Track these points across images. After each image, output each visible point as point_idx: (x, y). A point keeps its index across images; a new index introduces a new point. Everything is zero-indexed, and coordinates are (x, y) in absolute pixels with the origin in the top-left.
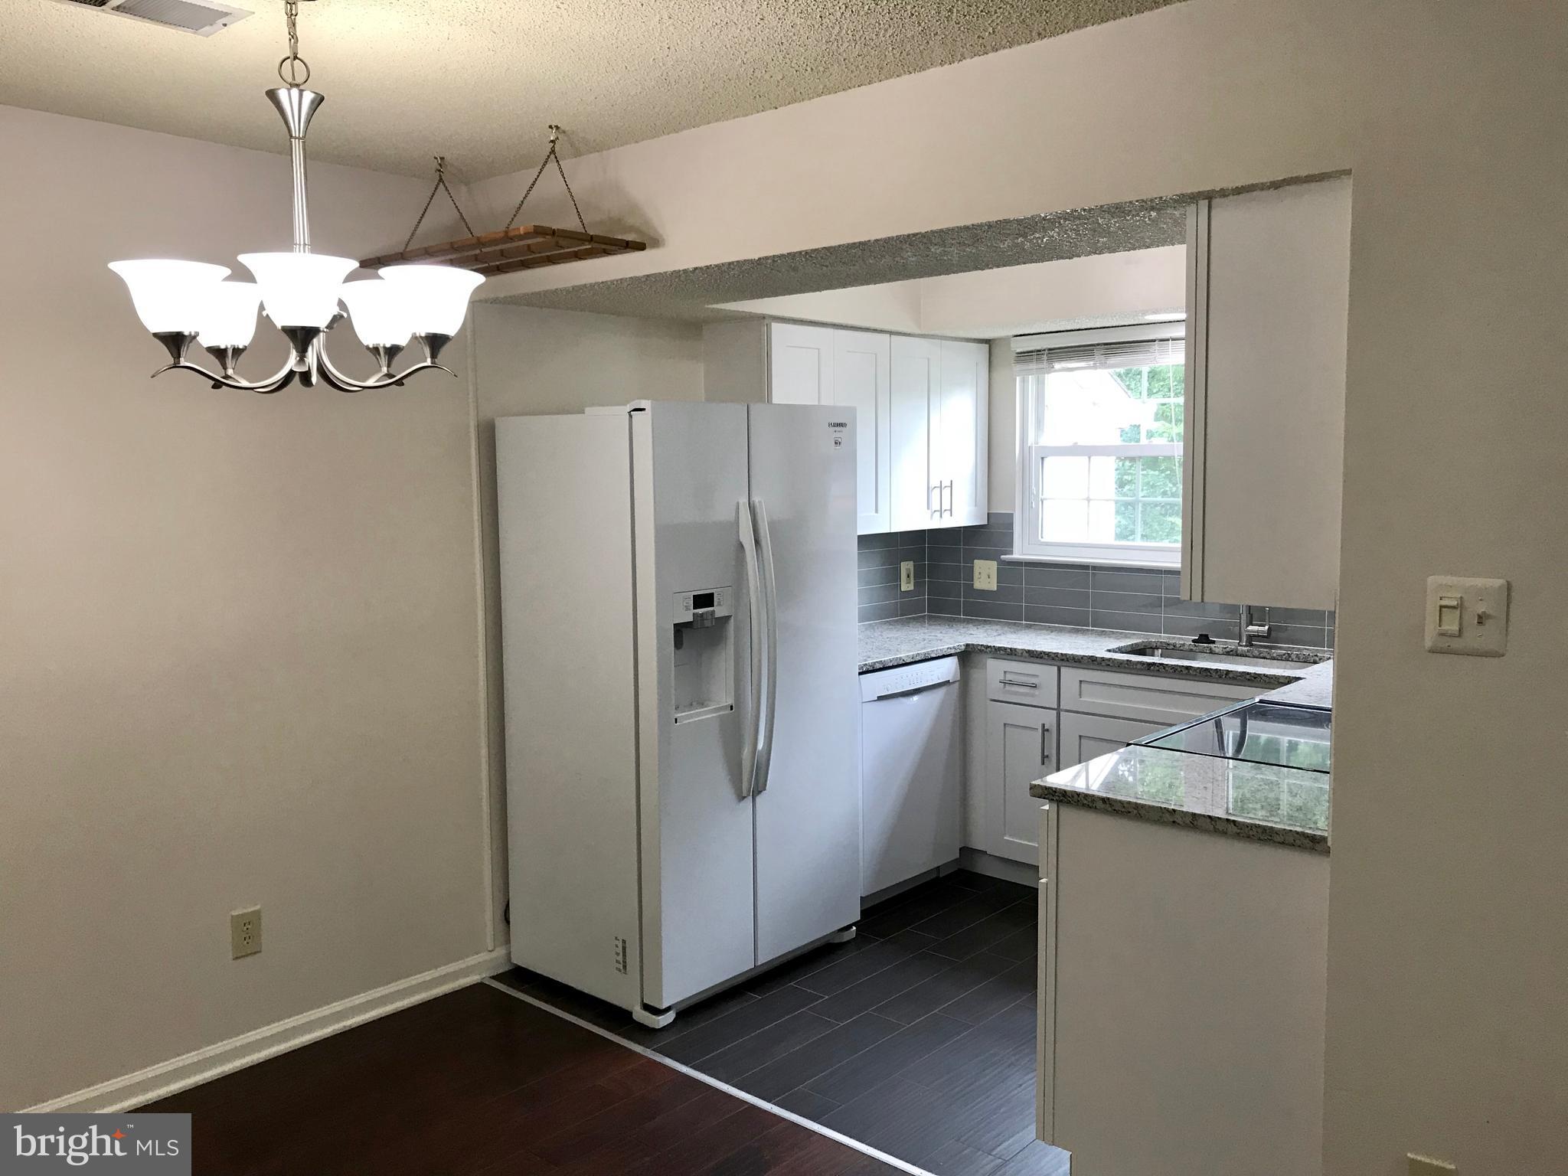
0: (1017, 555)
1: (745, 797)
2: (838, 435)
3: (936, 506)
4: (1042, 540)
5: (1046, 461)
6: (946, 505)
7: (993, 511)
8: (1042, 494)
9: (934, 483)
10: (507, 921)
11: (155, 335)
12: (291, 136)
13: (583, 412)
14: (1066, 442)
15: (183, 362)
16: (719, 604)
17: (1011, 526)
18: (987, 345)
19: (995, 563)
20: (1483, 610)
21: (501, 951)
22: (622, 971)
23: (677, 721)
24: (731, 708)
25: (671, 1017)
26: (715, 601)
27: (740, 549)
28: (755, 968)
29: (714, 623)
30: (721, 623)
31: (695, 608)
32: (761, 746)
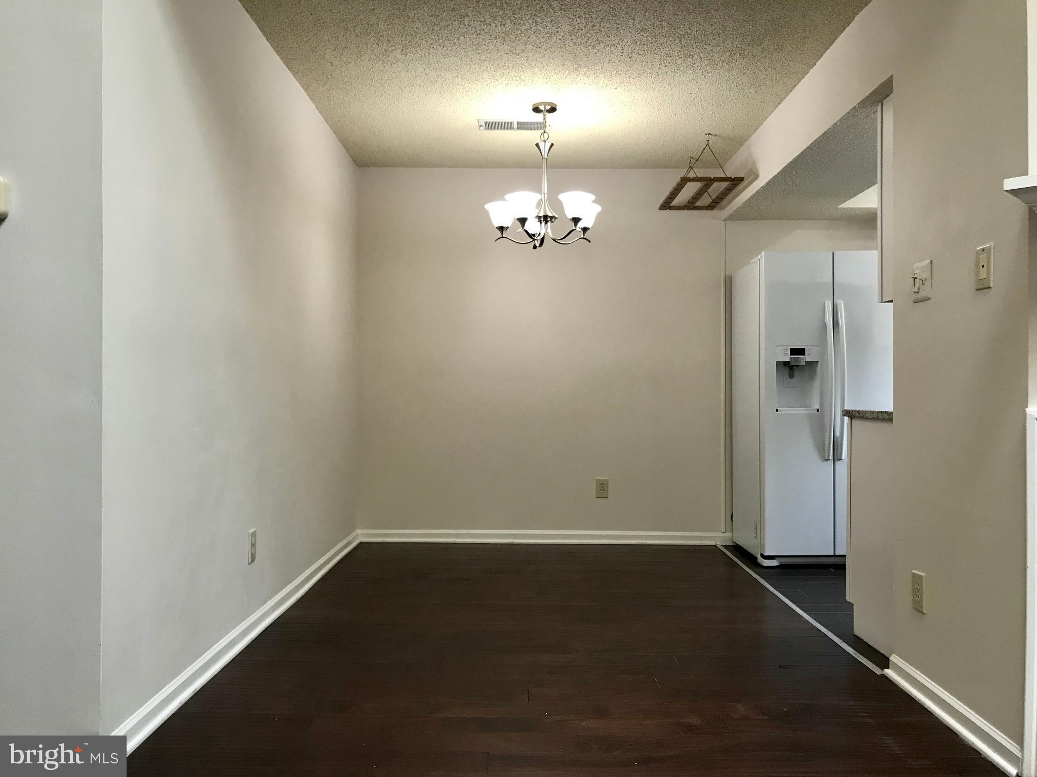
1: (827, 460)
10: (732, 518)
12: (543, 158)
20: (924, 276)
21: (728, 534)
22: (756, 537)
23: (777, 410)
24: (818, 410)
25: (774, 563)
26: (806, 352)
27: (825, 325)
28: (835, 556)
29: (804, 364)
30: (812, 365)
31: (791, 354)
32: (838, 434)
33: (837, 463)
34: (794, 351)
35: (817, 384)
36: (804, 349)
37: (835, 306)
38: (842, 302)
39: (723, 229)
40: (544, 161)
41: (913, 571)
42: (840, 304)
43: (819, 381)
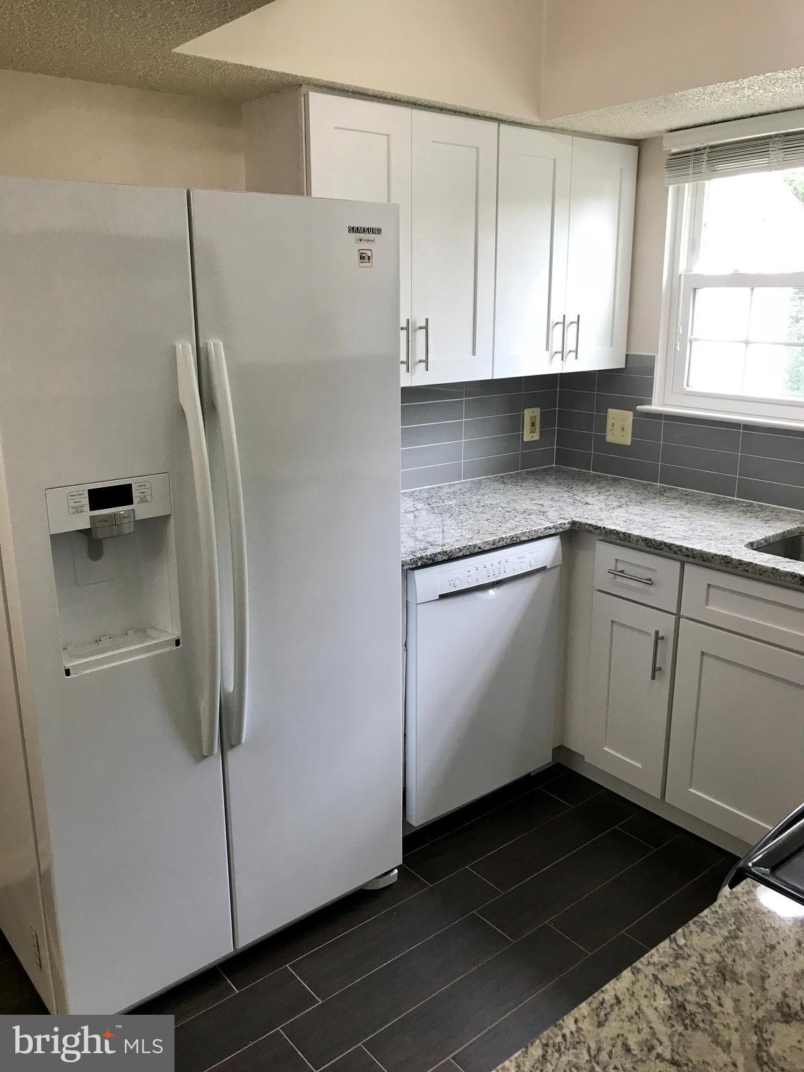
0: (656, 406)
1: (205, 757)
2: (364, 245)
3: (557, 346)
4: (688, 389)
5: (700, 293)
6: (571, 345)
7: (634, 352)
8: (692, 334)
9: (556, 317)
14: (724, 269)
16: (144, 500)
17: (651, 371)
18: (635, 148)
19: (631, 413)
24: (178, 643)
26: (136, 494)
27: (180, 414)
29: (132, 526)
30: (154, 528)
31: (91, 509)
32: (230, 687)
33: (232, 756)
34: (100, 498)
35: (167, 578)
36: (128, 488)
37: (202, 352)
38: (221, 343)
42: (216, 347)
43: (173, 560)
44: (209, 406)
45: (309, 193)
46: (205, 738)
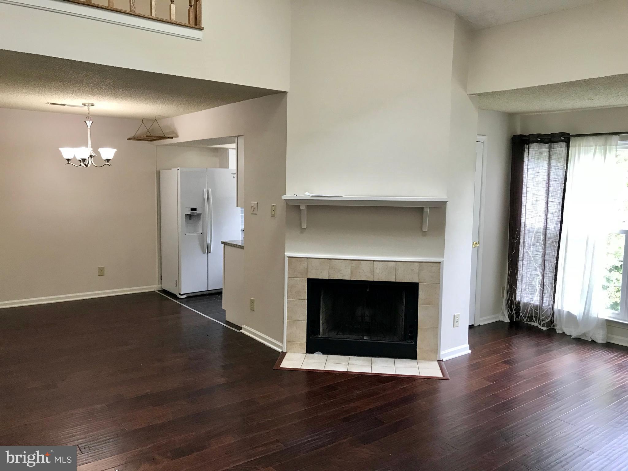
1: (205, 253)
10: (161, 279)
11: (66, 159)
12: (88, 128)
13: (171, 169)
15: (69, 163)
16: (198, 211)
20: (255, 207)
21: (160, 286)
22: (176, 287)
23: (186, 234)
24: (202, 233)
25: (185, 296)
27: (204, 199)
28: (208, 290)
29: (196, 215)
30: (199, 215)
31: (191, 211)
32: (209, 242)
33: (209, 254)
35: (201, 223)
36: (196, 209)
37: (208, 191)
39: (155, 149)
40: (89, 129)
41: (251, 298)
42: (210, 190)
43: (202, 221)
44: (208, 198)
45: (229, 168)
46: (205, 248)
